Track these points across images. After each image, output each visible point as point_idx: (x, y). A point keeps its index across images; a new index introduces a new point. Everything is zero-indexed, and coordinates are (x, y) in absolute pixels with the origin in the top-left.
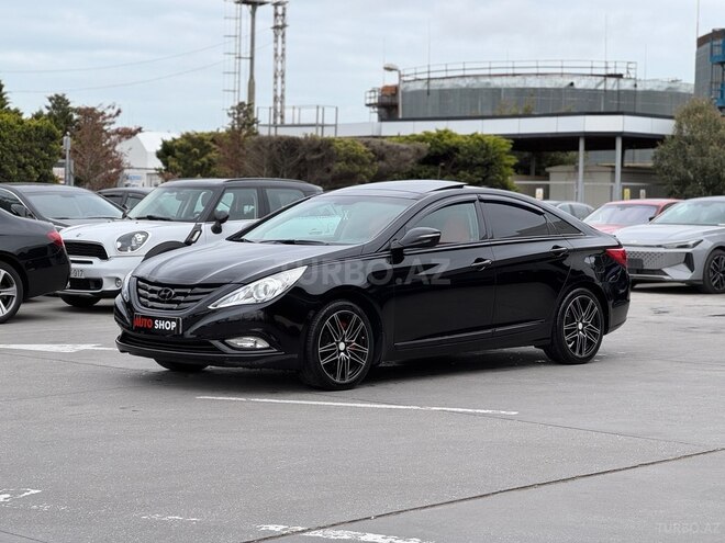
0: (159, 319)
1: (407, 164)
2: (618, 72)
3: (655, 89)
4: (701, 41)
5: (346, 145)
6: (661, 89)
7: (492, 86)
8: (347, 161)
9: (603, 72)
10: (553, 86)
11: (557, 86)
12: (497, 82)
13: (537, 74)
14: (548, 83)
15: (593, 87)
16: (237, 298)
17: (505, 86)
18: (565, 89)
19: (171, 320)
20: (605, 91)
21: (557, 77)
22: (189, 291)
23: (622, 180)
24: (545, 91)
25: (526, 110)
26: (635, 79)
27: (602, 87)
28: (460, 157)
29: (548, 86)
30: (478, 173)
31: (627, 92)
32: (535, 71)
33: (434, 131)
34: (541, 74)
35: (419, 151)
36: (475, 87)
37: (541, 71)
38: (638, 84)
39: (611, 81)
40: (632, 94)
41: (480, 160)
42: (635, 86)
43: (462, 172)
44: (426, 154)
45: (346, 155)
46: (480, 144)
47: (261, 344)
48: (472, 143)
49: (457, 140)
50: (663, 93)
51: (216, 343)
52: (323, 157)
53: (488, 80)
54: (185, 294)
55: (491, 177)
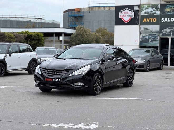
0: (54, 78)
1: (22, 39)
2: (41, 18)
3: (49, 22)
4: (65, 12)
5: (8, 34)
6: (51, 22)
7: (10, 20)
8: (9, 38)
9: (37, 18)
10: (25, 21)
11: (27, 21)
12: (11, 19)
13: (21, 18)
14: (24, 20)
15: (35, 21)
16: (76, 73)
17: (14, 20)
18: (29, 21)
19: (58, 79)
20: (38, 22)
21: (27, 18)
22: (62, 71)
23: (64, 44)
24: (23, 22)
25: (33, 26)
26: (45, 20)
27: (37, 21)
28: (32, 37)
29: (24, 21)
30: (36, 41)
31: (43, 23)
32: (21, 17)
33: (24, 31)
34: (22, 18)
35: (25, 36)
36: (6, 20)
37: (22, 17)
38: (46, 21)
39: (39, 20)
40: (44, 23)
41: (37, 38)
42: (45, 21)
43: (32, 41)
44: (26, 37)
45: (9, 36)
46: (37, 34)
47: (82, 84)
48: (35, 34)
49: (31, 33)
50: (51, 23)
51: (71, 84)
52: (2, 37)
53: (9, 18)
54: (61, 72)
55: (40, 43)
